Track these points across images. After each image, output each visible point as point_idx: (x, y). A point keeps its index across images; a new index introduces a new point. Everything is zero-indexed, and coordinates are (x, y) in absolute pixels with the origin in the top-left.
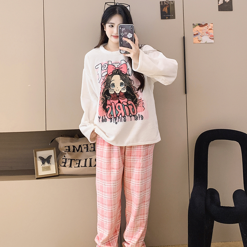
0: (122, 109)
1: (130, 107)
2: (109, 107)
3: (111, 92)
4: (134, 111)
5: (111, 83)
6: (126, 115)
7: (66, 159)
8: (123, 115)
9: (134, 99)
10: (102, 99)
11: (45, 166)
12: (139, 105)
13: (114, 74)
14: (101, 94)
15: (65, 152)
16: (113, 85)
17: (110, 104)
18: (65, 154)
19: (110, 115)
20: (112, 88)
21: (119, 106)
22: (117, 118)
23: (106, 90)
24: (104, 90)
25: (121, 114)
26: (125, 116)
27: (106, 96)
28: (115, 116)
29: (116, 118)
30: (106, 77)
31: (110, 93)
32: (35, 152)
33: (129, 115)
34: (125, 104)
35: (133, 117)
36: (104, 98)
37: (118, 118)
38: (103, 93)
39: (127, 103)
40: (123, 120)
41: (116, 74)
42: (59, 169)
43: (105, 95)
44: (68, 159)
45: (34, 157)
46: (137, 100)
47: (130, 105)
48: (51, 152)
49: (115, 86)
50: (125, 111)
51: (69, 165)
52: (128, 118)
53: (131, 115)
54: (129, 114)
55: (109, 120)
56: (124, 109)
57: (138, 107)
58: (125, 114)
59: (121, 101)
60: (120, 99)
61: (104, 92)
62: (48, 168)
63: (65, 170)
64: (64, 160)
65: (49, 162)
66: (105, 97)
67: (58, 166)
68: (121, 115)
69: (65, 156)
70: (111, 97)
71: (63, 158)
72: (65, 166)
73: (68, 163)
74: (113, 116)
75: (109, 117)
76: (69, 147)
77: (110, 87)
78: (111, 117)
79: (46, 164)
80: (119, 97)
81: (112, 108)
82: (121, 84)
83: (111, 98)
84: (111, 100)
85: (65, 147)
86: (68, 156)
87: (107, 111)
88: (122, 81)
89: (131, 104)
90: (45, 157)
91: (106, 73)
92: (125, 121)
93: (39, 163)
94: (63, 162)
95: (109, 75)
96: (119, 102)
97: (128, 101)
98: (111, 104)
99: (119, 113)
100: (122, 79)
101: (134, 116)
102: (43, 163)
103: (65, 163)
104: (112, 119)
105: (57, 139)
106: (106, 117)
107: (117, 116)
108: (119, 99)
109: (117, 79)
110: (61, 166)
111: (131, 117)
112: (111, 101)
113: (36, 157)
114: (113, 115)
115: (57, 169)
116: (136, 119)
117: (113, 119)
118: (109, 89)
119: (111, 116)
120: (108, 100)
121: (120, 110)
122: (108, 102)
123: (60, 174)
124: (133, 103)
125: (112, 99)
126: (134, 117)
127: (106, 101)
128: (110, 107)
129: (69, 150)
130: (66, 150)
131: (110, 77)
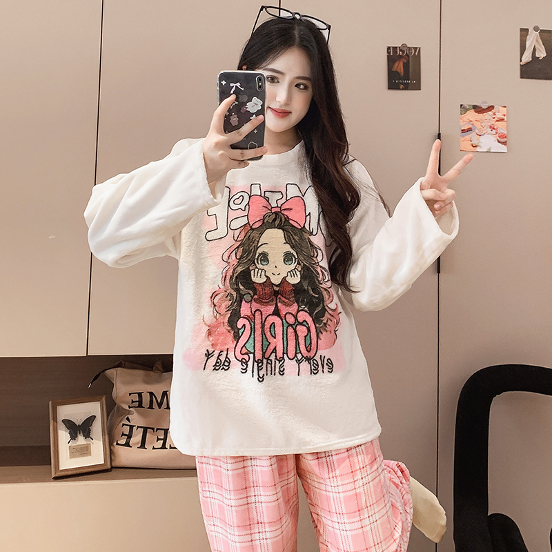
0: (280, 336)
1: (302, 331)
2: (244, 325)
3: (258, 279)
4: (311, 343)
5: (259, 251)
6: (285, 355)
7: (131, 427)
8: (280, 354)
9: (317, 305)
10: (229, 297)
11: (78, 444)
12: (328, 328)
13: (266, 224)
14: (228, 281)
15: (130, 407)
16: (265, 257)
17: (249, 314)
18: (129, 413)
19: (244, 351)
20: (259, 266)
21: (274, 323)
22: (265, 361)
23: (240, 269)
24: (234, 270)
25: (275, 351)
26: (283, 358)
27: (241, 287)
28: (259, 356)
29: (262, 362)
30: (243, 234)
31: (254, 279)
32: (53, 407)
33: (296, 356)
34: (291, 320)
35: (305, 366)
36: (234, 294)
37: (267, 363)
38: (231, 278)
39: (296, 319)
40: (277, 370)
41: (272, 225)
42: (111, 452)
43: (237, 285)
44: (138, 427)
45: (51, 422)
46: (324, 310)
47: (301, 324)
48: (94, 408)
49: (268, 261)
50: (285, 343)
51: (138, 443)
52: (290, 365)
53: (299, 356)
54: (296, 353)
55: (236, 367)
56: (285, 335)
57: (324, 333)
58: (285, 352)
59: (284, 310)
60: (279, 304)
61: (235, 275)
62: (85, 451)
63: (127, 455)
64: (126, 430)
65: (87, 435)
66: (237, 290)
67: (111, 444)
68: (274, 354)
69: (128, 419)
70: (255, 294)
71: (124, 425)
72: (127, 444)
73: (137, 438)
74: (251, 356)
75: (240, 357)
76: (140, 395)
77: (254, 263)
78: (246, 357)
79: (81, 440)
80: (279, 296)
81: (253, 330)
82: (288, 258)
83: (256, 297)
84: (254, 303)
85: (130, 394)
86: (136, 419)
87: (237, 337)
88: (288, 248)
89: (305, 321)
90: (79, 421)
91: (244, 221)
92: (282, 373)
93: (64, 435)
94: (123, 435)
95: (252, 229)
96: (276, 313)
97: (298, 311)
98: (254, 315)
99: (271, 347)
100: (288, 240)
101: (308, 359)
102: (73, 437)
103: (129, 437)
104: (247, 365)
105: (111, 373)
106: (231, 356)
107: (264, 354)
108: (276, 304)
109: (274, 242)
110: (117, 444)
111: (299, 362)
112: (255, 306)
113: (55, 419)
114: (254, 353)
115: (108, 452)
116: (314, 371)
117: (250, 364)
118: (251, 268)
119: (246, 354)
120: (244, 302)
121: (275, 338)
122: (245, 309)
123: (113, 464)
124: (309, 320)
125: (259, 301)
126: (310, 363)
127: (240, 305)
128: (248, 327)
129: (140, 405)
130: (133, 402)
131: (255, 234)
